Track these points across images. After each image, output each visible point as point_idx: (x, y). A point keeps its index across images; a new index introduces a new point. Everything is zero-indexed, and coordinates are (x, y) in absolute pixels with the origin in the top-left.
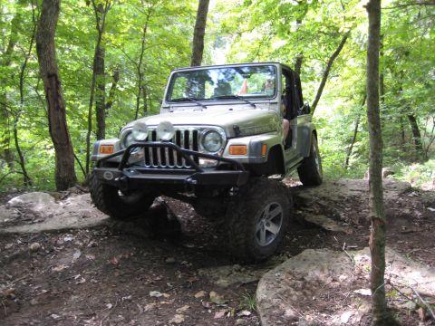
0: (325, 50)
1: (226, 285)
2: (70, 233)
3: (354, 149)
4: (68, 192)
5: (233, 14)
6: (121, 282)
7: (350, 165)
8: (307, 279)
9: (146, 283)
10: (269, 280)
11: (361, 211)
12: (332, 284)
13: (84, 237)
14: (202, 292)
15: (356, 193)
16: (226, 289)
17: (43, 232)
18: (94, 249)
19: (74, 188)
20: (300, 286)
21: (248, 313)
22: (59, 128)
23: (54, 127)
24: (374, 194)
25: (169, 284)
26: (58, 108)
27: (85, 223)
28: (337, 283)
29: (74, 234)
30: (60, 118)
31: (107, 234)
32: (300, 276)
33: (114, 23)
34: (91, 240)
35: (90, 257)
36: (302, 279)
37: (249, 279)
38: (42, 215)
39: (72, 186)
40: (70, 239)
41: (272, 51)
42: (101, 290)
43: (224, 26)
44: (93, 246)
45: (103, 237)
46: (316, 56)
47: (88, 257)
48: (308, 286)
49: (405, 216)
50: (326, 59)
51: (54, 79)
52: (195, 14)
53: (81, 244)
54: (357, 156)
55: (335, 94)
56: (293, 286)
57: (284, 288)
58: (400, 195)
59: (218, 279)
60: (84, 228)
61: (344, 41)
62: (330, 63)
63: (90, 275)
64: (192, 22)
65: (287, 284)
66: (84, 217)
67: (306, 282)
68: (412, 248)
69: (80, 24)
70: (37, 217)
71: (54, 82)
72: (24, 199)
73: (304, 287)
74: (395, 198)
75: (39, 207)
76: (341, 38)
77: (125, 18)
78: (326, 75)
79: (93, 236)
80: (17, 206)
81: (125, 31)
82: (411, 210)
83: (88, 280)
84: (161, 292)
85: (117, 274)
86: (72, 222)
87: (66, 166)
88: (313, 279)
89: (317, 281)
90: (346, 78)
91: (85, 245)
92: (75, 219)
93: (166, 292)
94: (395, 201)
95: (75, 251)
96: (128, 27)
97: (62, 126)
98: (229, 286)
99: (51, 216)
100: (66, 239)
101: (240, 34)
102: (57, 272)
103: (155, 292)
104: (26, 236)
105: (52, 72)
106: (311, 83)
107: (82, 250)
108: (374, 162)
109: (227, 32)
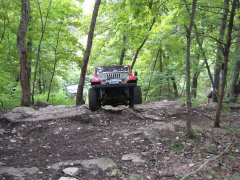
1: (128, 135)
2: (52, 121)
13: (60, 122)
21: (143, 140)
23: (22, 77)
29: (55, 121)
31: (69, 121)
36: (158, 130)
38: (33, 115)
39: (30, 106)
47: (65, 129)
49: (185, 114)
54: (149, 97)
59: (123, 134)
60: (58, 119)
62: (138, 51)
63: (71, 135)
66: (55, 115)
71: (25, 56)
74: (179, 108)
79: (64, 121)
80: (18, 112)
95: (59, 127)
99: (38, 115)
102: (56, 134)
104: (32, 123)
105: (24, 51)
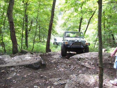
0: (89, 16)
1: (57, 84)
2: (14, 67)
3: (96, 43)
4: (16, 55)
5: (63, 6)
6: (26, 83)
7: (95, 47)
8: (80, 83)
9: (33, 83)
10: (69, 84)
11: (97, 62)
12: (88, 85)
13: (17, 69)
14: (49, 86)
15: (96, 57)
16: (56, 85)
17: (6, 67)
18: (20, 72)
19: (17, 54)
20: (78, 86)
22: (13, 37)
23: (12, 36)
24: (100, 60)
25: (40, 84)
26: (13, 31)
27: (18, 64)
28: (89, 85)
29: (15, 68)
30: (14, 34)
31: (24, 68)
32: (78, 83)
33: (30, 8)
34: (19, 69)
35: (18, 75)
36: (79, 83)
37: (63, 83)
38: (6, 62)
39: (17, 53)
40: (13, 69)
41: (74, 16)
42: (20, 85)
43: (61, 9)
44: (20, 71)
45: (23, 68)
46: (86, 18)
48: (80, 86)
49: (110, 64)
50: (89, 19)
51: (12, 23)
52: (52, 5)
53: (16, 71)
54: (97, 45)
55: (91, 28)
56: (76, 86)
57: (73, 86)
58: (109, 57)
59: (54, 82)
60: (18, 66)
61: (94, 14)
62: (90, 19)
63: (18, 80)
64: (51, 8)
65: (74, 85)
66: (18, 63)
67: (80, 85)
68: (112, 74)
69: (21, 8)
70: (5, 62)
71: (12, 24)
72: (2, 57)
73: (79, 86)
74: (107, 58)
75: (6, 60)
76: (93, 13)
77: (33, 6)
78: (89, 23)
79: (20, 68)
81: (33, 10)
82: (112, 62)
83: (17, 82)
84: (38, 86)
85: (25, 80)
86: (14, 64)
87: (15, 47)
88: (82, 83)
89: (83, 84)
90: (95, 24)
91: (17, 71)
92: (15, 63)
93: (39, 86)
94: (107, 59)
95: (14, 73)
96: (34, 9)
97: (14, 36)
98: (58, 85)
99: (9, 62)
100: (12, 69)
101: (65, 11)
102: (8, 79)
103: (36, 86)
104: (1, 68)
105: (11, 21)
106: (85, 25)
107: (16, 72)
108: (100, 50)
109: (62, 11)
